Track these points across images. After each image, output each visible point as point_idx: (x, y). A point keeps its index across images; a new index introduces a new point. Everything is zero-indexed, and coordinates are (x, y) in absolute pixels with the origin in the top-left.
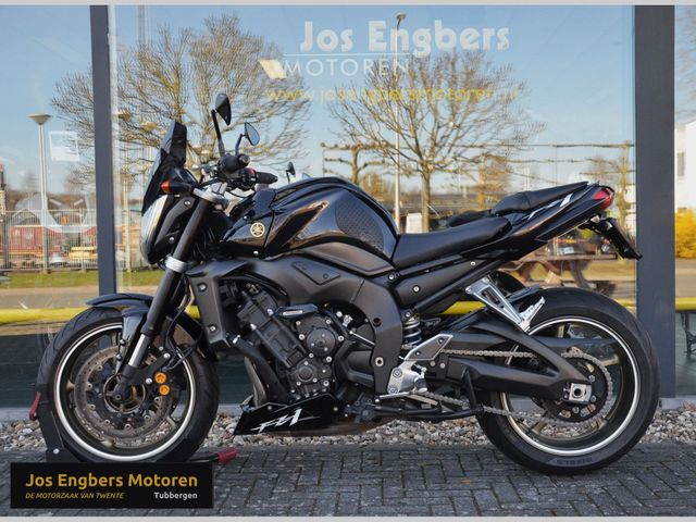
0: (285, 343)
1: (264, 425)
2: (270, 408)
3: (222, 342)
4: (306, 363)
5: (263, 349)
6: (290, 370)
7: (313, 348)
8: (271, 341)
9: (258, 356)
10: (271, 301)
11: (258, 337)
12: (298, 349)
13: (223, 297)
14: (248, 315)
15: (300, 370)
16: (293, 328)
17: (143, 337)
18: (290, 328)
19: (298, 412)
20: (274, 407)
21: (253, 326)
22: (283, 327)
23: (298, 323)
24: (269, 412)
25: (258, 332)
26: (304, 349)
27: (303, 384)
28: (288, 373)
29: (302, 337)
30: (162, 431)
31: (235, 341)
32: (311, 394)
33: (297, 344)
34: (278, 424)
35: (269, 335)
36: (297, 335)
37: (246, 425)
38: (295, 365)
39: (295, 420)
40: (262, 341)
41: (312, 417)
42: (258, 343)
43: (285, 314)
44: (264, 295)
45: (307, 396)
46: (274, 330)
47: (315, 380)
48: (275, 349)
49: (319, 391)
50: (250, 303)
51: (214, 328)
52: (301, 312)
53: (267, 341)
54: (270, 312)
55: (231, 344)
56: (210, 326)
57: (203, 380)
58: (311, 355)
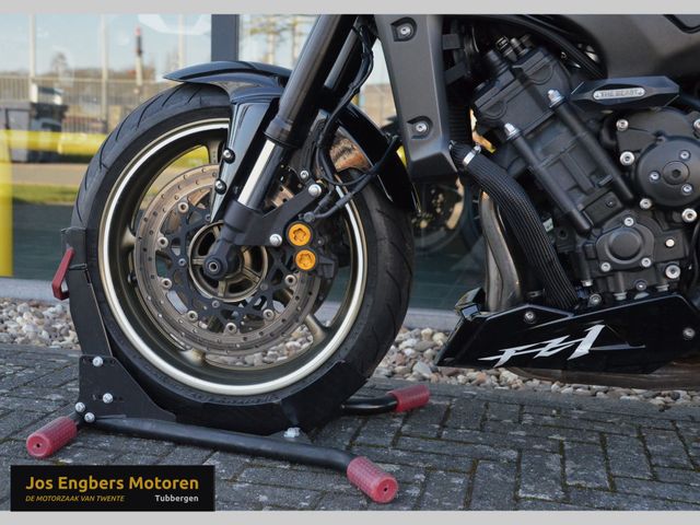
0: (582, 172)
1: (509, 353)
2: (529, 316)
3: (440, 157)
4: (629, 222)
5: (528, 180)
6: (586, 234)
7: (654, 185)
8: (549, 167)
9: (517, 195)
10: (557, 74)
11: (519, 154)
12: (612, 186)
13: (446, 59)
14: (499, 104)
15: (613, 236)
16: (605, 137)
17: (269, 147)
18: (597, 137)
19: (595, 331)
20: (540, 316)
21: (511, 129)
22: (582, 133)
23: (622, 124)
24: (527, 324)
25: (521, 142)
26: (630, 189)
27: (614, 271)
28: (581, 241)
29: (627, 158)
30: (296, 342)
31: (468, 159)
32: (632, 292)
33: (613, 174)
34: (544, 352)
35: (546, 152)
36: (614, 154)
37: (467, 348)
38: (598, 225)
39: (584, 348)
40: (527, 162)
41: (626, 346)
42: (518, 168)
43: (598, 95)
44: (540, 58)
45: (621, 296)
46: (560, 140)
47: (646, 263)
48: (557, 183)
49: (652, 289)
50: (505, 77)
51: (422, 127)
52: (639, 92)
53: (541, 164)
54: (555, 97)
55: (459, 164)
56: (413, 122)
57: (385, 247)
58: (645, 203)
